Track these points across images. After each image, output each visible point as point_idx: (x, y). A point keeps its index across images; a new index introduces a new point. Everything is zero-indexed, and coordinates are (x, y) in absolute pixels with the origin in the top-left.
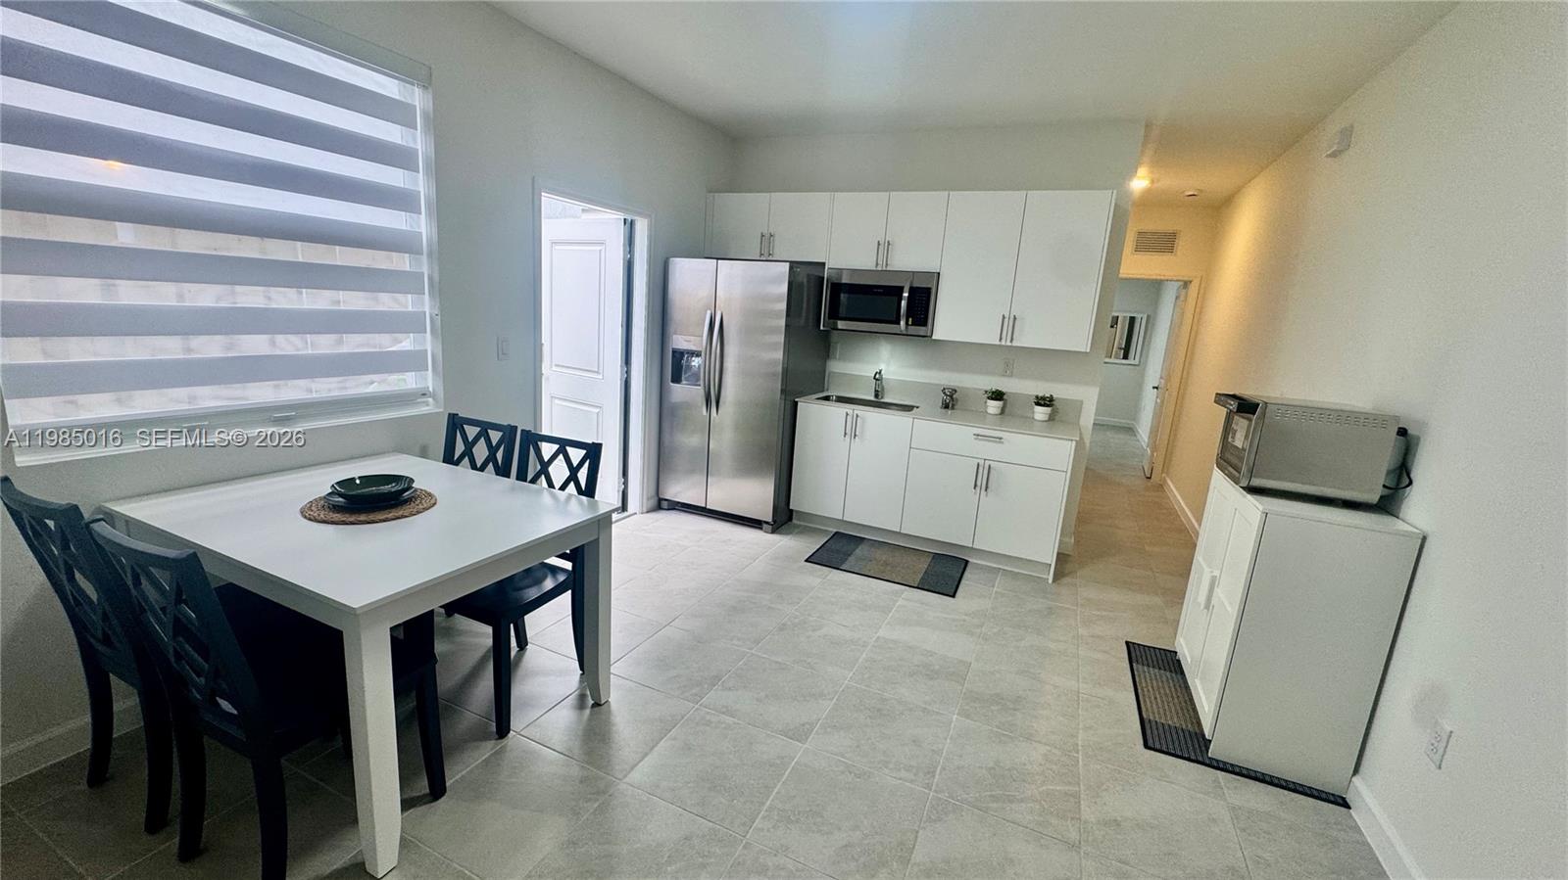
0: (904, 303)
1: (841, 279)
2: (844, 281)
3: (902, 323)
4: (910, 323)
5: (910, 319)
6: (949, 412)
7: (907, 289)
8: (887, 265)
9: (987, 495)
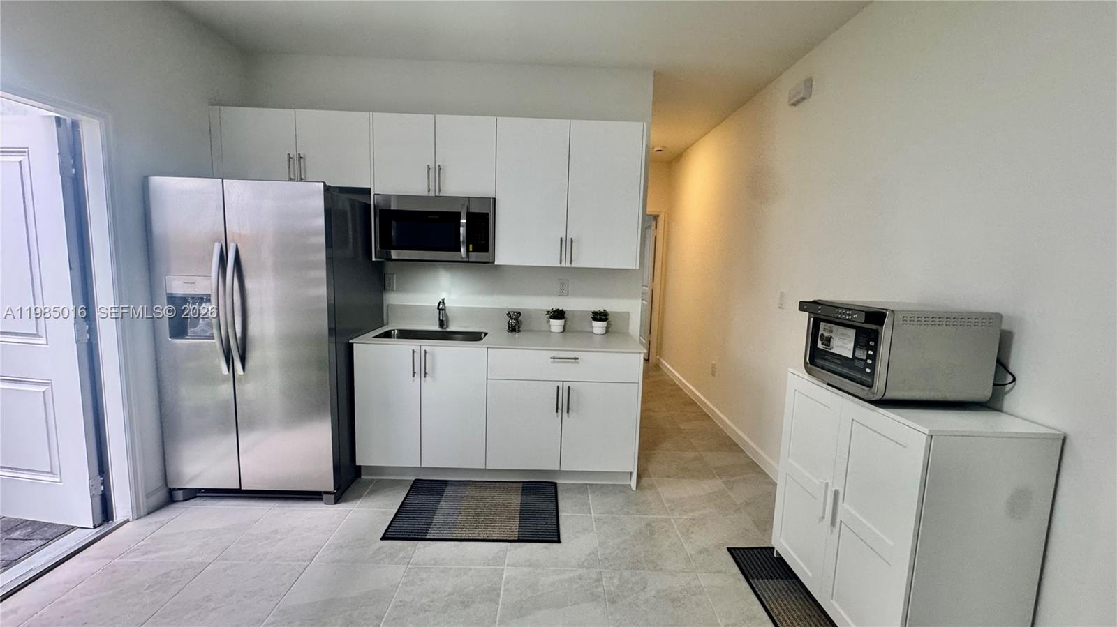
0: (462, 230)
1: (390, 206)
2: (392, 208)
3: (463, 250)
4: (471, 250)
5: (471, 246)
6: (517, 335)
7: (464, 215)
8: (440, 190)
9: (568, 416)
